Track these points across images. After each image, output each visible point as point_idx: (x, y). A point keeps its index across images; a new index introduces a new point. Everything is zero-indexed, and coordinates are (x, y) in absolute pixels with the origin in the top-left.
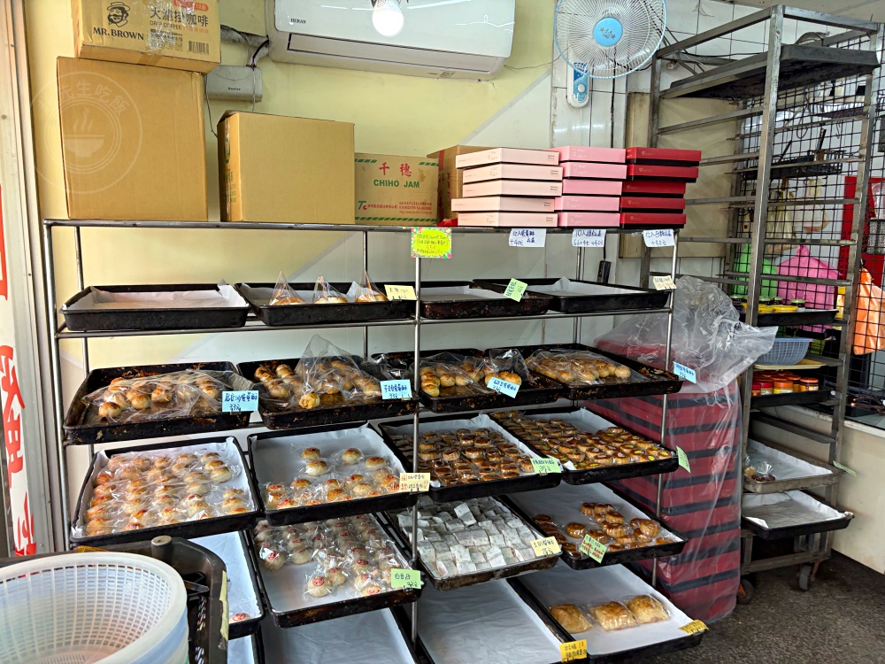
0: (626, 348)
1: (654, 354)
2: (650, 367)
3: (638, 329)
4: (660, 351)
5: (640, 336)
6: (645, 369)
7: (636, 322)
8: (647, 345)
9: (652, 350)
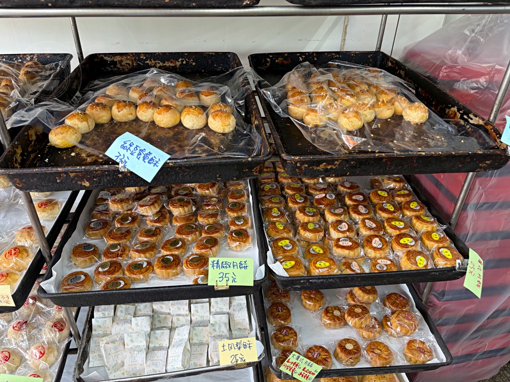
0: (439, 68)
1: (482, 80)
2: (464, 108)
3: (465, 37)
4: (493, 77)
5: (468, 49)
6: (455, 109)
7: (465, 27)
8: (475, 65)
9: (481, 74)
